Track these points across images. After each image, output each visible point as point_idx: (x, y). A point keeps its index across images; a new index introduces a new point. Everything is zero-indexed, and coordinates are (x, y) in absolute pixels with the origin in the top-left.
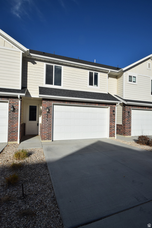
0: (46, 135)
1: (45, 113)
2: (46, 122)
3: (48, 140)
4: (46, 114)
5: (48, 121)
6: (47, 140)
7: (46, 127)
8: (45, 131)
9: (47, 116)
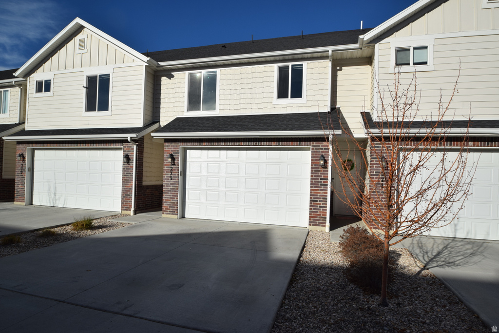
0: (169, 205)
1: (168, 165)
2: (170, 182)
3: (172, 214)
4: (169, 167)
5: (172, 179)
6: (170, 214)
7: (169, 191)
8: (168, 198)
9: (171, 170)
